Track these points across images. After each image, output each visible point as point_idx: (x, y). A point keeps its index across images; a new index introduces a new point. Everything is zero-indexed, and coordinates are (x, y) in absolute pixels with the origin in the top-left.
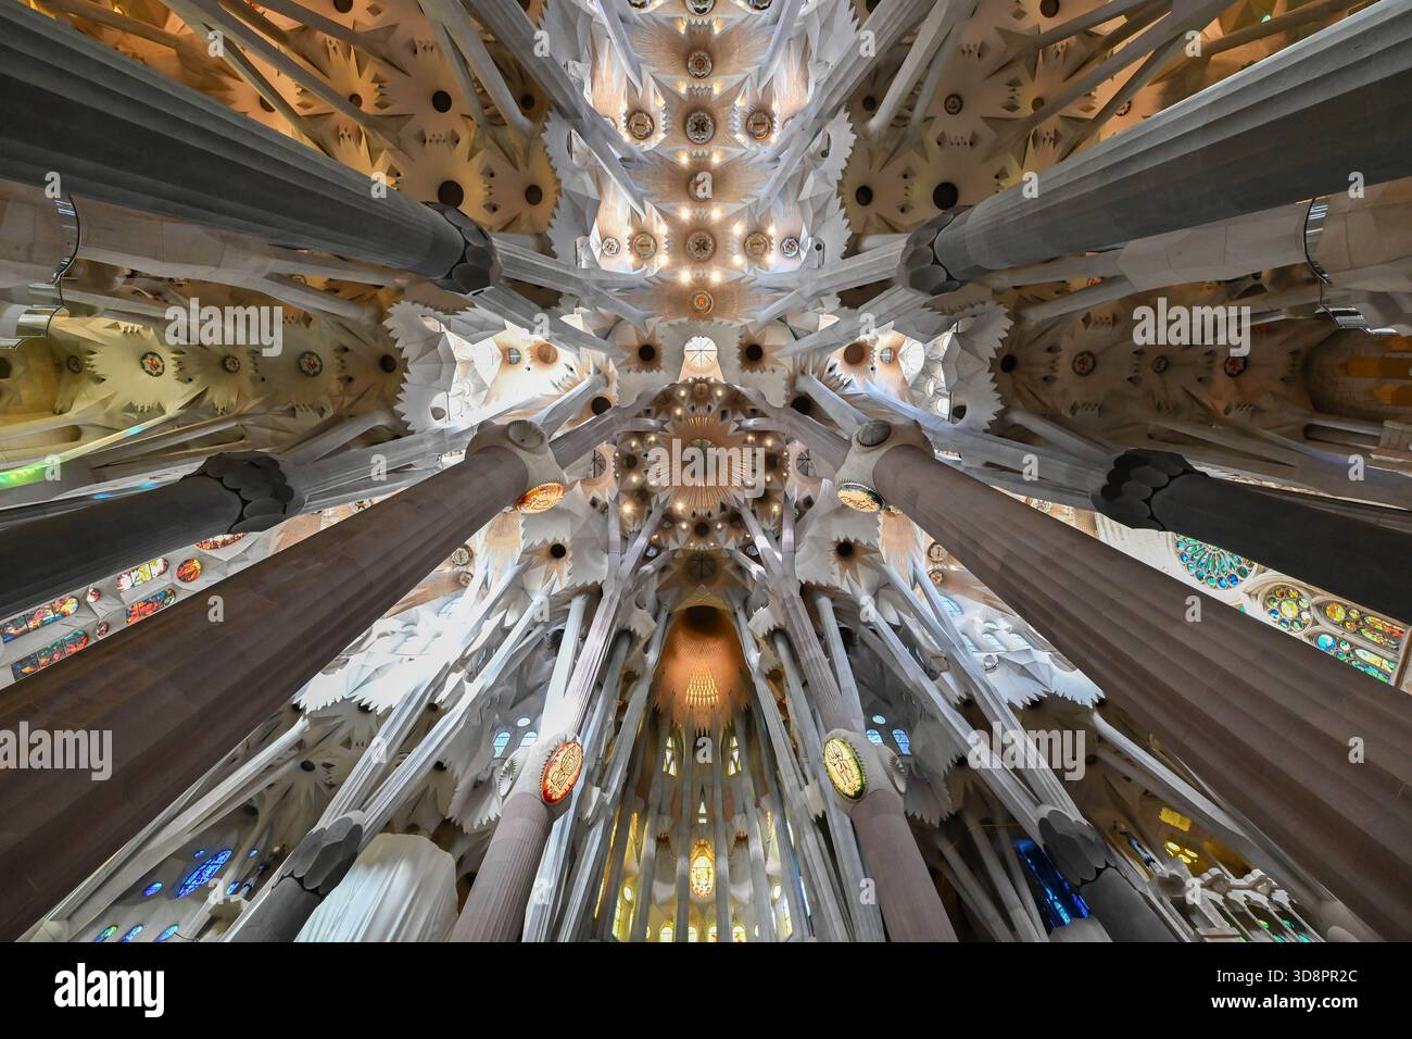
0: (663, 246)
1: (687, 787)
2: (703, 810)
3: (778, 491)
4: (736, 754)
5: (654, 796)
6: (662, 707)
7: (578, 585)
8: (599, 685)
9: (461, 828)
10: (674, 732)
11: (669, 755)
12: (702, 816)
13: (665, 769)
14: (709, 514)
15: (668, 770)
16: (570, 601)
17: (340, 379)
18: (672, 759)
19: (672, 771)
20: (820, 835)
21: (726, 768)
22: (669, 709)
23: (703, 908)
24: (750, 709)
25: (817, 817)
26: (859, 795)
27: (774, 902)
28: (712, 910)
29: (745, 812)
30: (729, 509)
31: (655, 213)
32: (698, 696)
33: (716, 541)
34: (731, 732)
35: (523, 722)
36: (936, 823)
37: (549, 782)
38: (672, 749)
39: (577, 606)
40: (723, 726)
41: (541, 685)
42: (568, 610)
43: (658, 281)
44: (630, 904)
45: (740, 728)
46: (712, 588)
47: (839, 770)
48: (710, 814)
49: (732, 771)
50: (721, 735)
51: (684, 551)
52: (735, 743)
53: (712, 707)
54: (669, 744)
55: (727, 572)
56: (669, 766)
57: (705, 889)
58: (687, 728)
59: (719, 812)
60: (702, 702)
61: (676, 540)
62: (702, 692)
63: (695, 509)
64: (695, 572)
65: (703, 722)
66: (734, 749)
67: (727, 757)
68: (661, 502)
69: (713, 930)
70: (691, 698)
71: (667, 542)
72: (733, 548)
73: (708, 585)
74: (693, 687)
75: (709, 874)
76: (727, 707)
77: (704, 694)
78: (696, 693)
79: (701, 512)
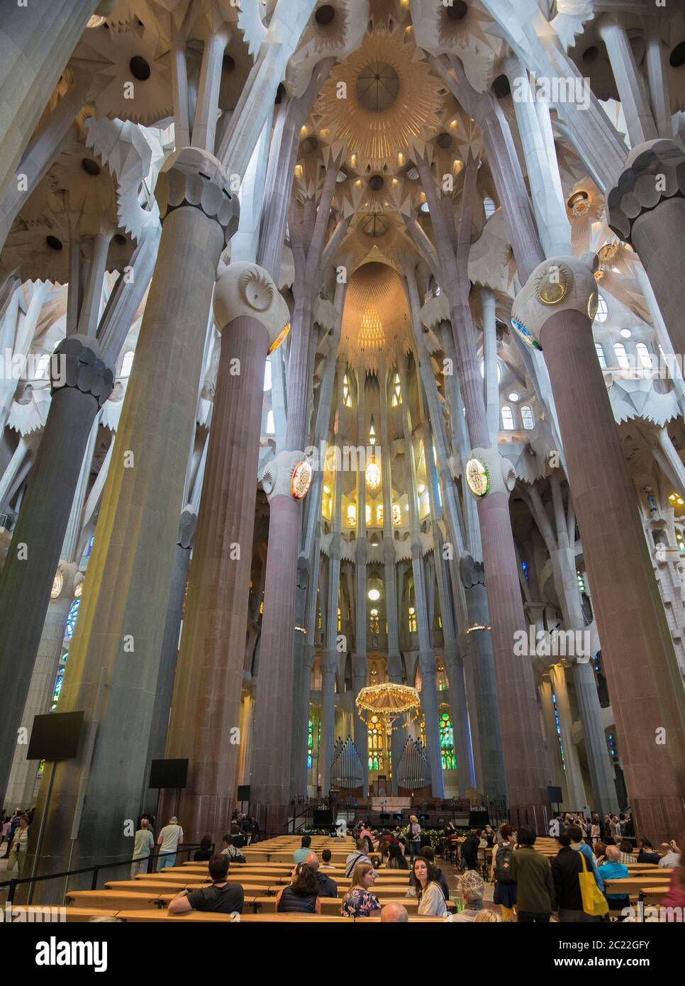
1: (361, 419)
2: (372, 432)
3: (462, 143)
4: (398, 389)
5: (337, 427)
10: (348, 372)
11: (345, 390)
12: (372, 436)
13: (343, 403)
14: (385, 167)
15: (346, 403)
18: (349, 393)
19: (349, 404)
20: (456, 488)
21: (390, 400)
22: (344, 353)
23: (374, 495)
24: (411, 353)
25: (456, 478)
26: (483, 496)
27: (420, 495)
28: (380, 496)
29: (404, 438)
32: (364, 340)
33: (391, 201)
34: (396, 370)
36: (532, 482)
37: (295, 489)
38: (347, 385)
40: (389, 366)
44: (329, 495)
45: (402, 370)
47: (474, 480)
48: (378, 436)
49: (395, 403)
50: (387, 374)
51: (358, 214)
52: (397, 380)
53: (380, 350)
54: (346, 381)
55: (400, 234)
56: (346, 400)
57: (375, 484)
58: (359, 369)
59: (384, 438)
60: (371, 345)
61: (351, 201)
62: (371, 336)
63: (369, 162)
64: (367, 234)
65: (372, 364)
66: (397, 384)
67: (390, 392)
68: (334, 160)
69: (380, 507)
70: (362, 342)
71: (341, 203)
72: (408, 214)
73: (380, 247)
74: (363, 331)
75: (377, 474)
76: (392, 351)
77: (373, 337)
78: (366, 337)
79: (377, 167)
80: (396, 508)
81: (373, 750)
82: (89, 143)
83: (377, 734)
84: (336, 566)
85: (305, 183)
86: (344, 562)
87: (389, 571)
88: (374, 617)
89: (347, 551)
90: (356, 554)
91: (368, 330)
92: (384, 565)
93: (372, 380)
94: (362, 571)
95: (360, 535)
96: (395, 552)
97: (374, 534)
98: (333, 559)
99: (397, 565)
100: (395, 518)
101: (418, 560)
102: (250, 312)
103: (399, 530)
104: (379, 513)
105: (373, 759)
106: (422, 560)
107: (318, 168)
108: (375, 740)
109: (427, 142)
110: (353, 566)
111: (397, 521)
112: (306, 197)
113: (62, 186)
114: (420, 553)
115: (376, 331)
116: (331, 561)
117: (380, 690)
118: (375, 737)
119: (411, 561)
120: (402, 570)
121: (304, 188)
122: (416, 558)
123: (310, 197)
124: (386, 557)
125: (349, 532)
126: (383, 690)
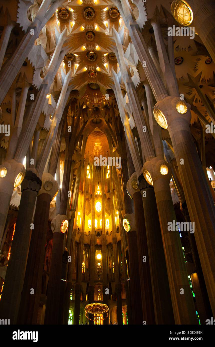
2: (98, 188)
4: (108, 171)
10: (89, 164)
11: (88, 172)
12: (98, 190)
14: (99, 106)
15: (88, 177)
21: (105, 176)
22: (88, 158)
23: (98, 215)
26: (129, 232)
27: (116, 216)
29: (110, 192)
32: (95, 152)
37: (62, 230)
43: (76, 76)
51: (90, 119)
54: (88, 168)
57: (99, 210)
60: (98, 154)
61: (87, 116)
62: (98, 151)
63: (93, 104)
66: (108, 169)
67: (106, 172)
68: (81, 105)
69: (101, 220)
70: (95, 153)
72: (107, 121)
73: (99, 127)
74: (95, 149)
75: (100, 206)
77: (99, 151)
78: (96, 151)
79: (96, 106)
80: (107, 221)
83: (100, 319)
85: (71, 111)
86: (86, 245)
87: (104, 249)
88: (99, 267)
91: (97, 149)
92: (102, 246)
93: (98, 167)
94: (93, 249)
95: (92, 233)
96: (106, 240)
97: (98, 232)
98: (81, 244)
99: (107, 245)
100: (107, 225)
101: (115, 244)
103: (108, 230)
104: (101, 223)
106: (117, 244)
107: (76, 106)
109: (113, 99)
110: (89, 246)
111: (108, 226)
112: (71, 116)
114: (116, 241)
115: (100, 149)
116: (80, 245)
117: (93, 306)
119: (112, 244)
120: (110, 247)
122: (114, 244)
123: (72, 116)
124: (103, 242)
125: (88, 231)
126: (94, 306)
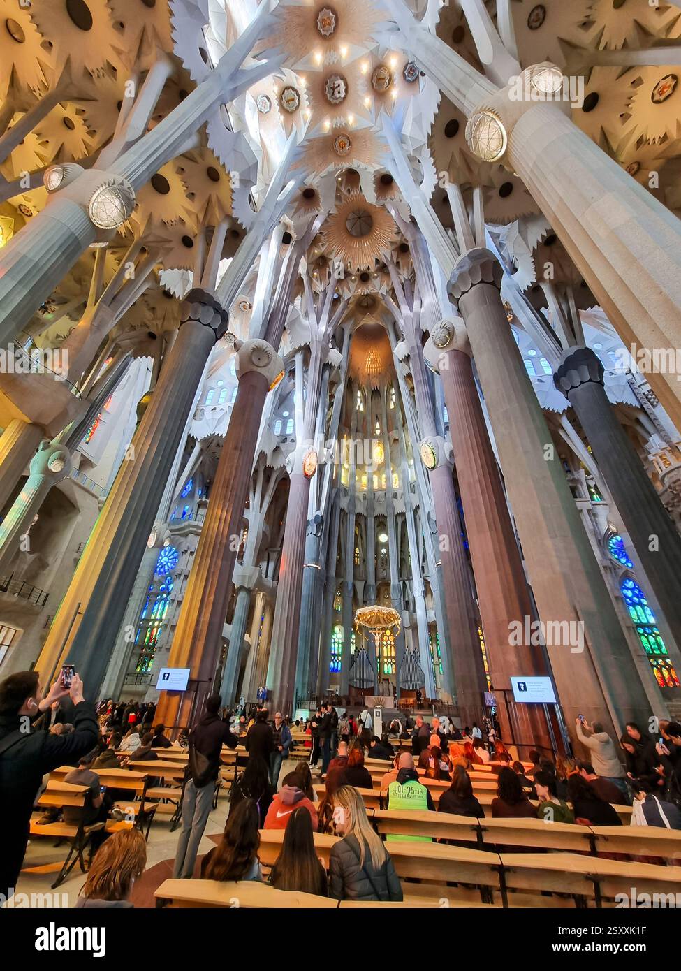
0: (304, 97)
1: (369, 418)
2: (378, 426)
4: (393, 397)
5: (353, 424)
6: (352, 377)
7: (297, 348)
8: (319, 394)
9: (273, 467)
10: (360, 389)
11: (359, 400)
12: (377, 429)
13: (357, 409)
14: (369, 268)
16: (294, 356)
17: (149, 310)
18: (361, 402)
19: (361, 409)
21: (388, 404)
22: (357, 378)
23: (379, 468)
26: (433, 468)
28: (383, 469)
29: (397, 429)
30: (381, 262)
31: (293, 74)
33: (374, 286)
34: (391, 386)
35: (286, 414)
37: (306, 470)
38: (360, 397)
39: (299, 358)
40: (387, 384)
41: (289, 393)
42: (295, 361)
44: (348, 470)
45: (395, 385)
46: (374, 315)
47: (426, 458)
48: (381, 428)
49: (392, 406)
50: (386, 389)
51: (354, 296)
52: (393, 392)
53: (380, 374)
54: (359, 394)
55: (382, 305)
56: (359, 407)
57: (379, 460)
58: (367, 386)
59: (385, 429)
60: (374, 371)
61: (349, 289)
62: (374, 365)
63: (358, 266)
64: (363, 307)
65: (376, 383)
66: (393, 395)
67: (389, 399)
68: (335, 267)
69: (383, 476)
70: (368, 370)
71: (343, 291)
72: (385, 294)
73: (371, 314)
74: (369, 363)
75: (380, 455)
76: (388, 374)
77: (376, 365)
78: (370, 367)
79: (363, 268)
80: (395, 477)
81: (387, 658)
82: (162, 283)
83: (390, 645)
84: (352, 518)
85: (319, 282)
86: (358, 516)
87: (390, 522)
88: (384, 555)
89: (360, 509)
90: (367, 509)
91: (372, 362)
92: (386, 517)
93: (376, 393)
94: (371, 522)
95: (369, 496)
96: (394, 507)
97: (380, 495)
98: (349, 513)
99: (396, 517)
100: (395, 483)
101: (410, 512)
102: (255, 369)
103: (396, 492)
104: (383, 481)
105: (388, 665)
106: (412, 513)
107: (327, 273)
108: (389, 650)
109: (392, 250)
110: (365, 517)
111: (395, 485)
112: (320, 290)
113: (152, 306)
114: (411, 507)
116: (348, 515)
117: (368, 611)
118: (389, 647)
119: (404, 514)
120: (400, 520)
121: (319, 285)
122: (408, 511)
124: (387, 511)
125: (362, 494)
126: (371, 611)
